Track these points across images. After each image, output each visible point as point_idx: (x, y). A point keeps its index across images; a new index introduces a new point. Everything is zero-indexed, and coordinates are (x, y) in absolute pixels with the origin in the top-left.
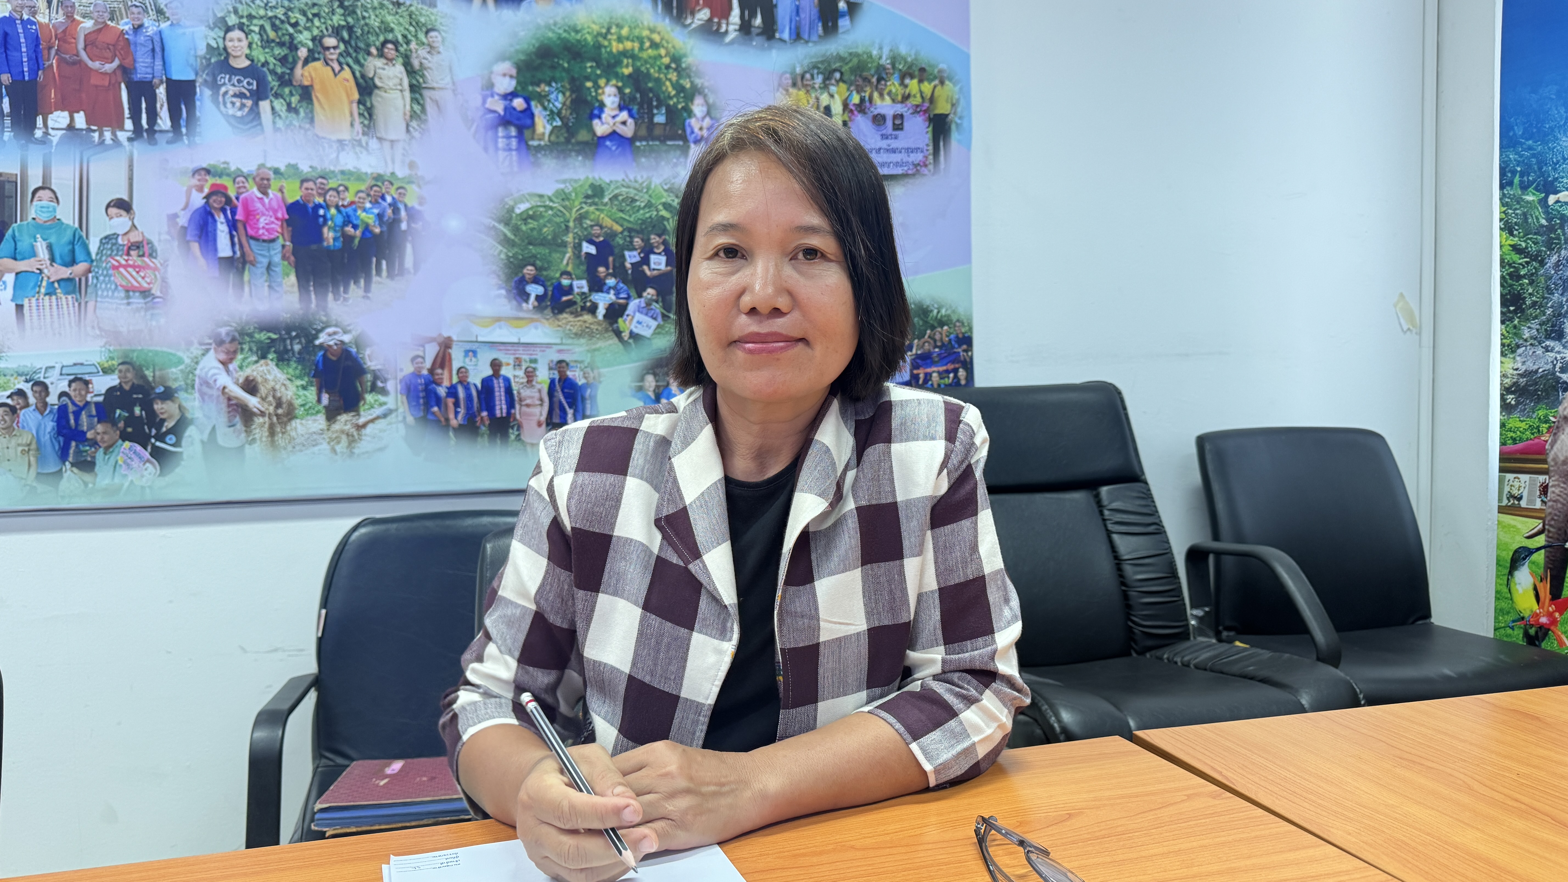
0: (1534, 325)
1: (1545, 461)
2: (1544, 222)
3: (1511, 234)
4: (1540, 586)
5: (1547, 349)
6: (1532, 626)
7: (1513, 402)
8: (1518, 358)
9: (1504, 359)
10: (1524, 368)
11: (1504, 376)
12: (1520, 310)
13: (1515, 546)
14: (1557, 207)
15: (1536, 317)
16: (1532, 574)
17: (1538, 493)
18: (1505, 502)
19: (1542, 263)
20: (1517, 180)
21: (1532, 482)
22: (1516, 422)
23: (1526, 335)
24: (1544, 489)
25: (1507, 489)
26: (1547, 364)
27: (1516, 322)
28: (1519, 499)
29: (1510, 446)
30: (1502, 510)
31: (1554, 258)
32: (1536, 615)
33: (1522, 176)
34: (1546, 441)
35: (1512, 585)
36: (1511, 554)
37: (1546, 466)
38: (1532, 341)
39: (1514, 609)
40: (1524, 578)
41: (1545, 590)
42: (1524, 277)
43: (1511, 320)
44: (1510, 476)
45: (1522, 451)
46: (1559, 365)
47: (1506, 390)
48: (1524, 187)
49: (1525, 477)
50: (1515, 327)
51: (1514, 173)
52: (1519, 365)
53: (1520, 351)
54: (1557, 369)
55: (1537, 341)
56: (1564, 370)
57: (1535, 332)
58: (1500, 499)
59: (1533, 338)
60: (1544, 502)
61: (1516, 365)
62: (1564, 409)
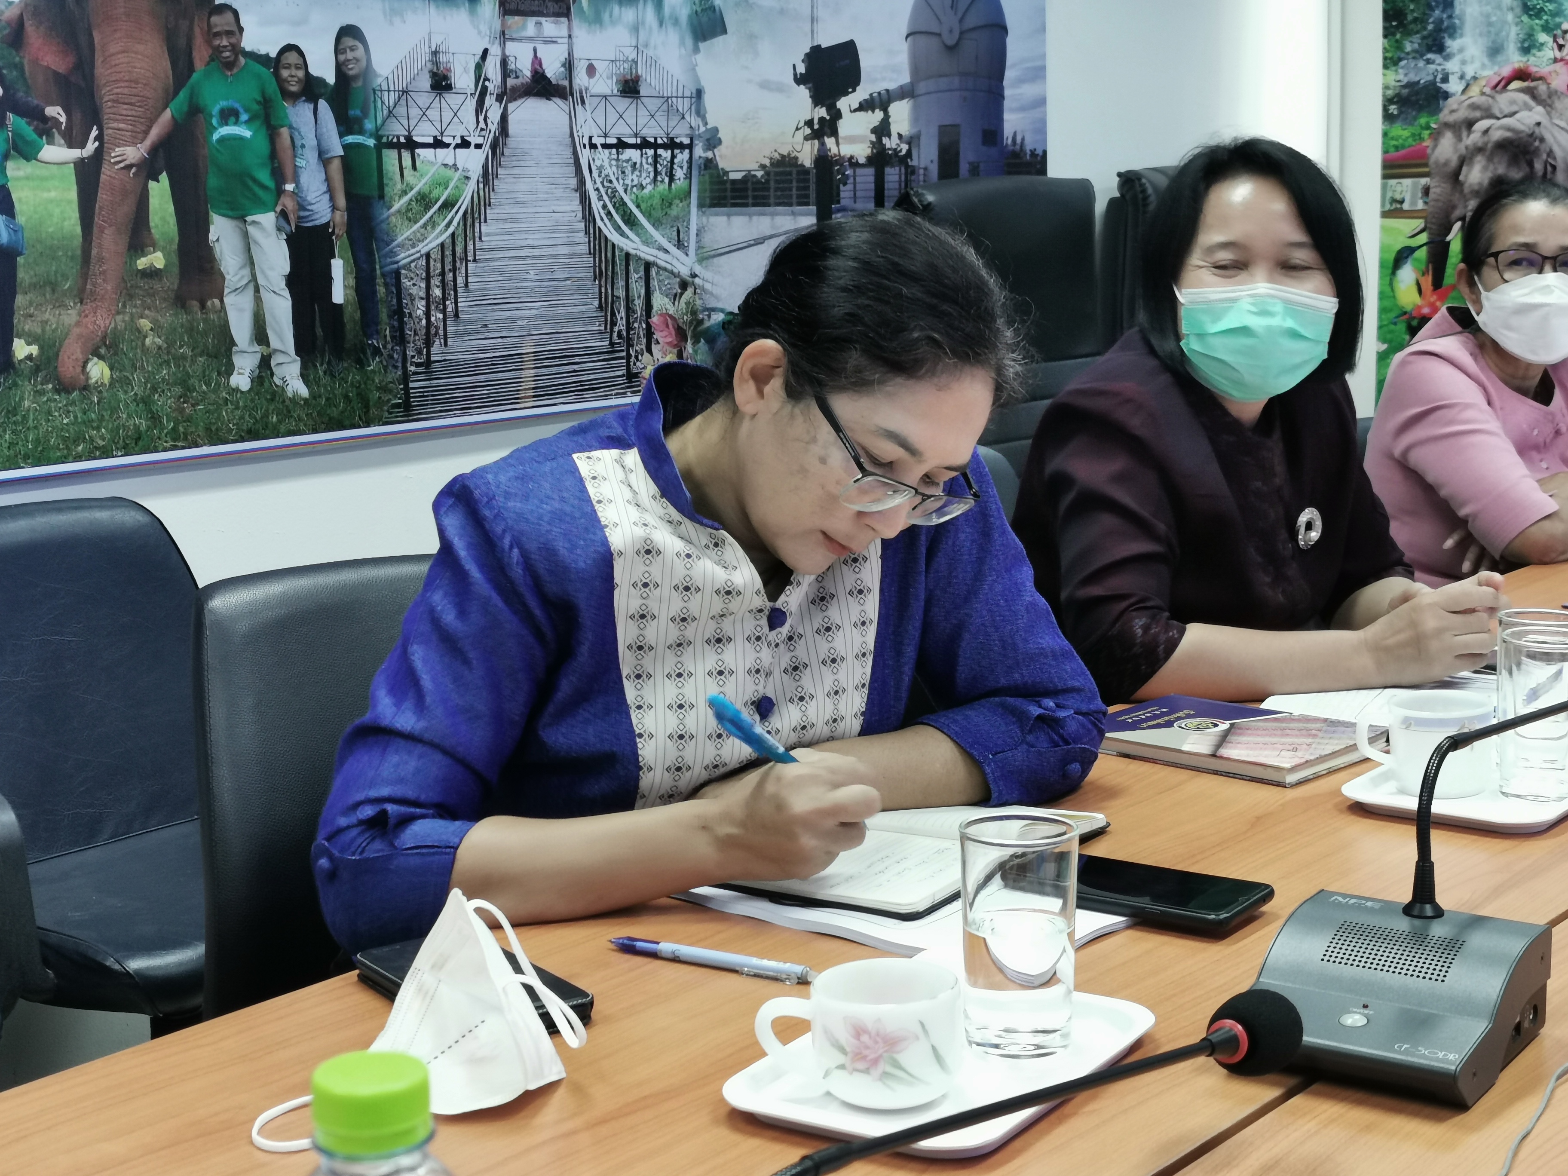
0: (1416, 38)
1: (1426, 165)
4: (1423, 281)
5: (1428, 62)
6: (1414, 318)
7: (1395, 112)
8: (1400, 71)
9: (1386, 72)
11: (1386, 87)
12: (1402, 25)
13: (1398, 247)
15: (1417, 32)
16: (1416, 269)
17: (1420, 195)
18: (1388, 207)
21: (1415, 185)
22: (1401, 131)
23: (1408, 47)
24: (1426, 191)
26: (1428, 75)
27: (1398, 36)
28: (1402, 202)
29: (1393, 153)
30: (1385, 214)
32: (1419, 307)
34: (1427, 147)
35: (1395, 284)
36: (1394, 255)
37: (1426, 170)
38: (1414, 55)
39: (1396, 305)
41: (1427, 282)
43: (1394, 34)
45: (1405, 157)
46: (1440, 76)
47: (1388, 101)
49: (1407, 182)
50: (1397, 41)
52: (1401, 77)
53: (1403, 63)
54: (1438, 80)
55: (1418, 54)
56: (1445, 79)
57: (1416, 46)
58: (1383, 204)
59: (1415, 51)
60: (1426, 203)
61: (1398, 77)
62: (1445, 116)
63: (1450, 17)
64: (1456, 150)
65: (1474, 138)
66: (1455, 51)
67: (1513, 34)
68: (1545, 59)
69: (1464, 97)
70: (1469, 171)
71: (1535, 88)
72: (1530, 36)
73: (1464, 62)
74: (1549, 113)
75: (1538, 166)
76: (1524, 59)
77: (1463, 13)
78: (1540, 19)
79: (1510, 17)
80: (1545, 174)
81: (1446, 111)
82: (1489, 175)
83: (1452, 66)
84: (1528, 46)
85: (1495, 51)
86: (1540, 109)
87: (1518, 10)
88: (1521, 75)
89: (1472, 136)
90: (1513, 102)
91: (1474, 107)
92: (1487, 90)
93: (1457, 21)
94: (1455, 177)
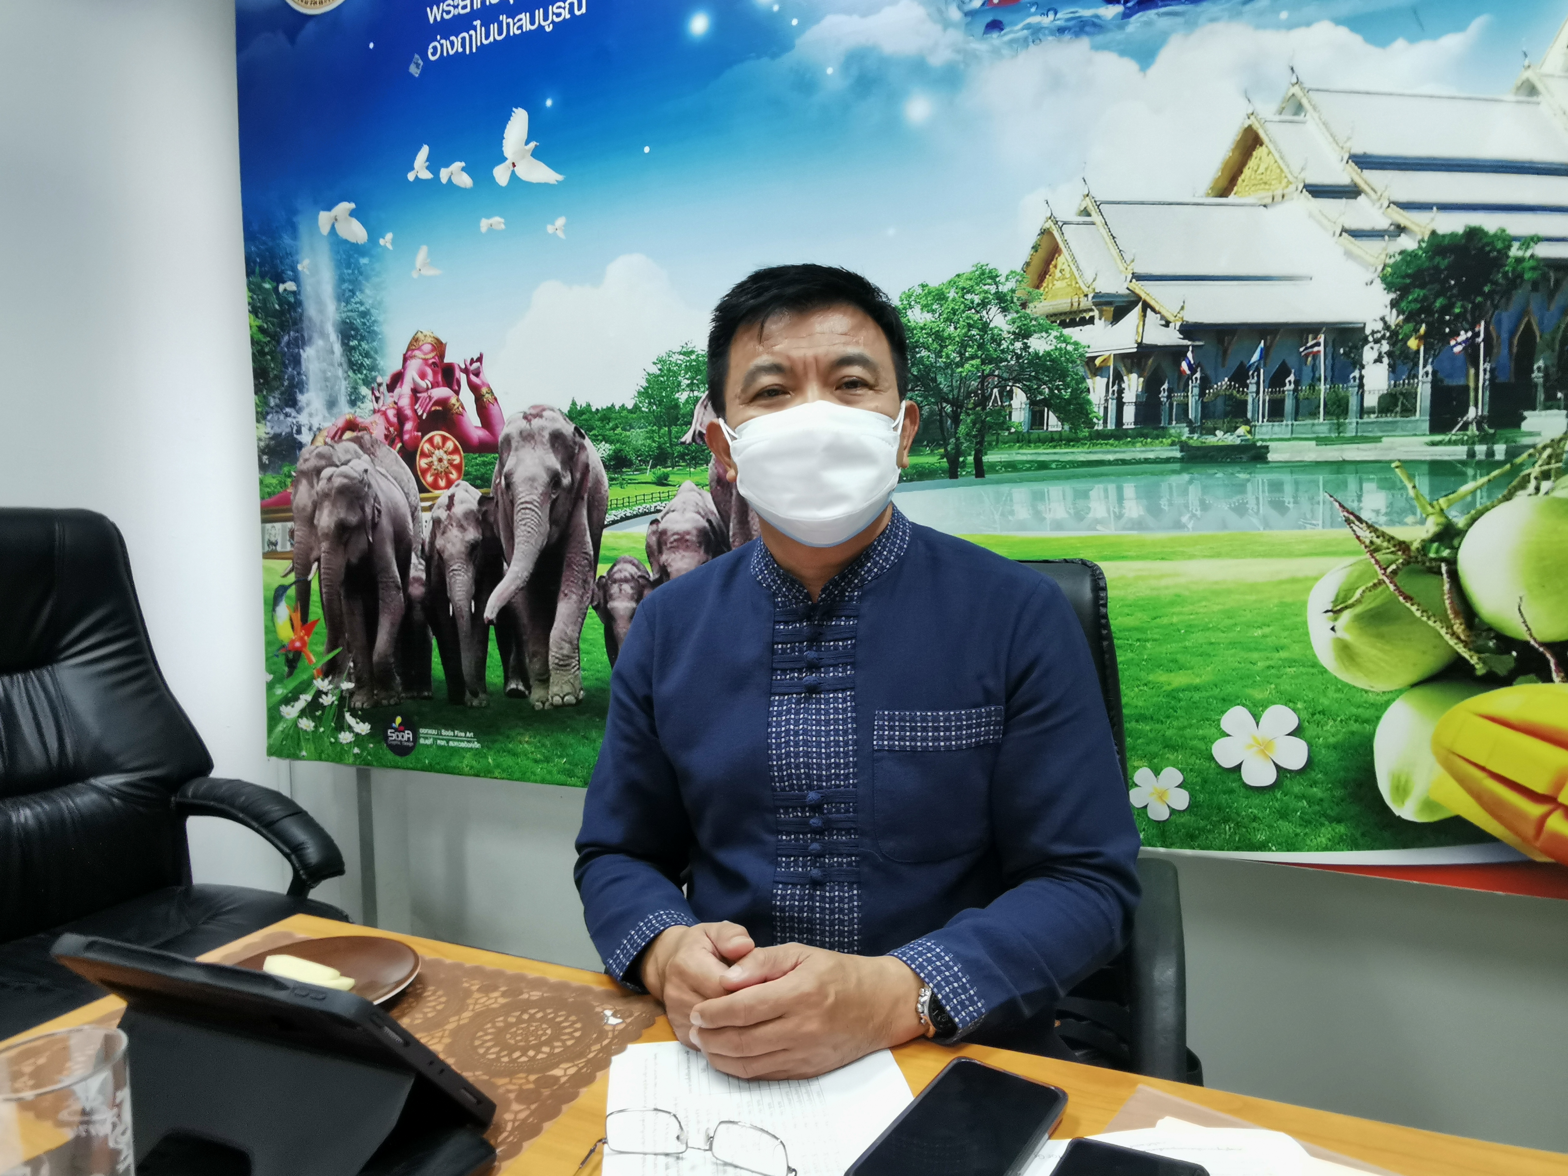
0: (277, 394)
1: (290, 510)
2: (277, 307)
3: (257, 317)
4: (294, 616)
5: (287, 415)
6: (290, 651)
7: (266, 462)
8: (268, 423)
9: (258, 425)
10: (272, 432)
11: (260, 439)
12: (267, 382)
13: (275, 585)
14: (285, 295)
15: (277, 388)
16: (289, 606)
17: (288, 538)
18: (267, 549)
19: (279, 342)
20: (257, 270)
21: (284, 528)
22: (272, 480)
23: (272, 404)
24: (292, 533)
25: (267, 537)
26: (287, 427)
27: (265, 393)
28: (275, 544)
29: (268, 500)
30: (265, 556)
31: (286, 338)
32: (293, 642)
33: (260, 267)
34: (290, 493)
35: (275, 619)
36: (273, 593)
37: (291, 514)
38: (276, 409)
39: (278, 639)
40: (284, 611)
41: (297, 617)
42: (267, 354)
43: (261, 391)
44: (269, 526)
45: (276, 503)
46: (295, 428)
47: (262, 452)
48: (263, 276)
49: (278, 525)
50: (264, 397)
51: (255, 262)
52: (269, 430)
53: (269, 417)
54: (294, 431)
55: (279, 408)
56: (299, 432)
57: (277, 401)
58: (263, 548)
59: (277, 405)
60: (292, 544)
61: (266, 430)
62: (301, 465)
63: (299, 374)
64: (310, 496)
65: (321, 485)
66: (305, 405)
67: (343, 387)
68: (367, 411)
69: (313, 447)
70: (320, 515)
71: (362, 437)
72: (355, 389)
73: (311, 415)
74: (372, 461)
75: (368, 510)
76: (352, 411)
77: (307, 368)
78: (361, 374)
79: (340, 372)
80: (373, 517)
81: (301, 461)
82: (334, 519)
83: (303, 419)
84: (354, 400)
85: (331, 404)
86: (366, 457)
87: (345, 366)
88: (351, 425)
89: (320, 483)
90: (347, 451)
91: (320, 456)
92: (329, 440)
93: (304, 378)
94: (310, 521)
